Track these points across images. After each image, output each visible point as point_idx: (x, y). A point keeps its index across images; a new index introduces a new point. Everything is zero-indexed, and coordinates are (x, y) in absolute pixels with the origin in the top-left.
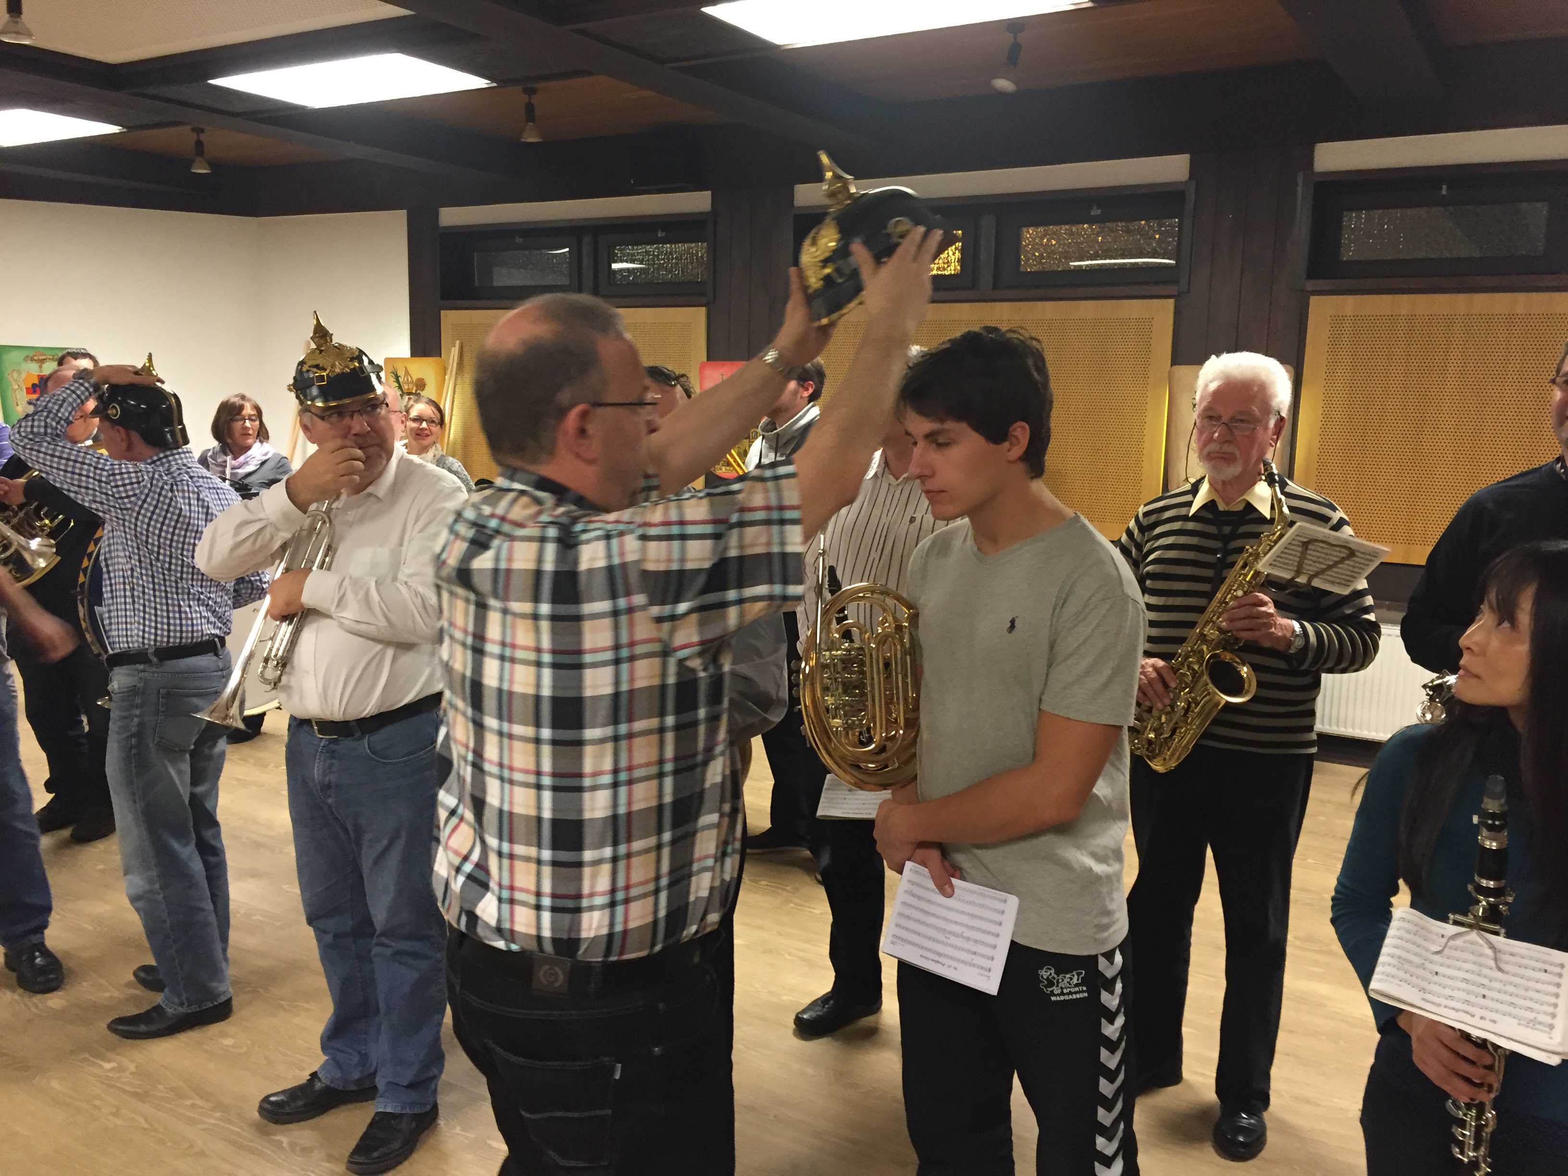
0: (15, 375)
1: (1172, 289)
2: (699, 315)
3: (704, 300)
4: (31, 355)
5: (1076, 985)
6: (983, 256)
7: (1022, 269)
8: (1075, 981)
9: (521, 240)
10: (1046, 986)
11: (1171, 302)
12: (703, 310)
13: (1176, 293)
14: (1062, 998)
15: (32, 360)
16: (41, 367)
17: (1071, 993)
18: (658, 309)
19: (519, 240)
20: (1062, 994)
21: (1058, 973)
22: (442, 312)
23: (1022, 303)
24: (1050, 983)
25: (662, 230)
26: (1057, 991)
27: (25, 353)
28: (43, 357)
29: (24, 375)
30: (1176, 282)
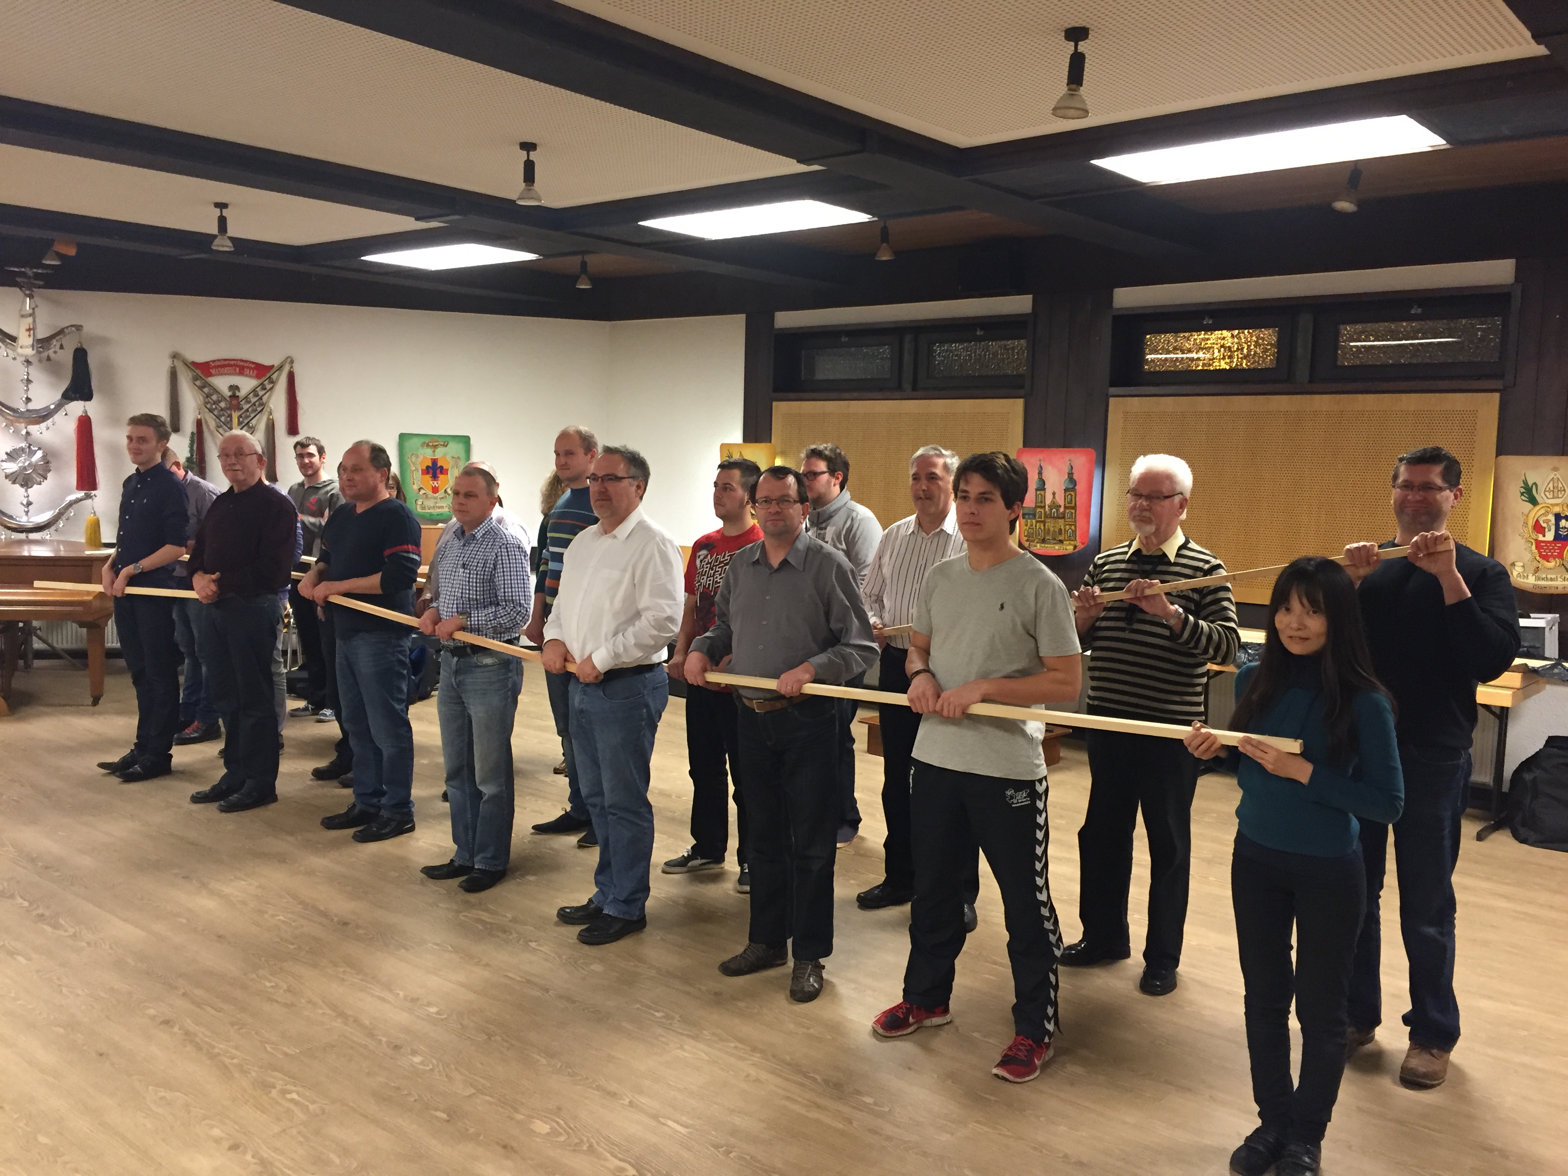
0: (414, 459)
1: (1499, 384)
2: (1017, 406)
3: (1022, 392)
4: (427, 442)
5: (1025, 798)
6: (1300, 350)
7: (1339, 363)
8: (1024, 795)
9: (847, 339)
10: (1010, 800)
11: (1497, 396)
12: (1020, 402)
13: (1502, 388)
14: (1018, 805)
15: (428, 446)
16: (434, 452)
17: (1022, 802)
18: (978, 400)
19: (844, 339)
20: (1018, 803)
21: (1015, 792)
22: (774, 404)
23: (1342, 396)
24: (1012, 797)
25: (981, 330)
26: (1015, 801)
27: (423, 440)
28: (437, 444)
29: (421, 458)
30: (1501, 376)
